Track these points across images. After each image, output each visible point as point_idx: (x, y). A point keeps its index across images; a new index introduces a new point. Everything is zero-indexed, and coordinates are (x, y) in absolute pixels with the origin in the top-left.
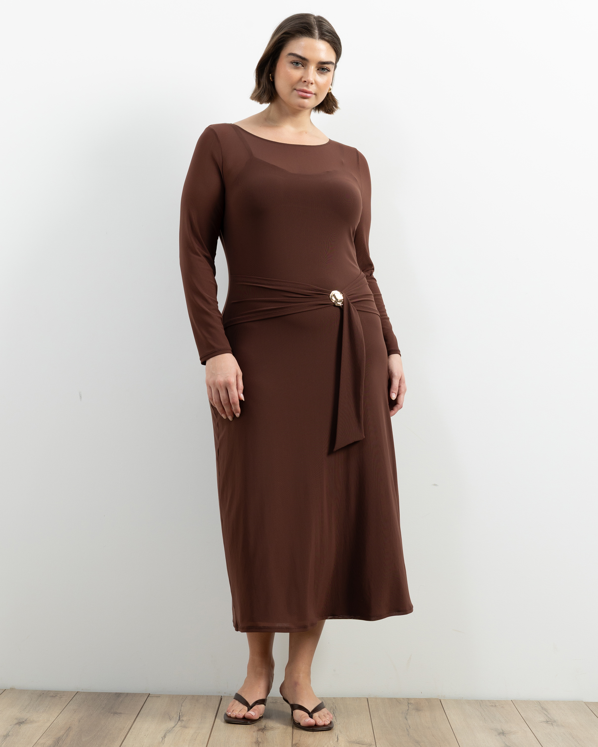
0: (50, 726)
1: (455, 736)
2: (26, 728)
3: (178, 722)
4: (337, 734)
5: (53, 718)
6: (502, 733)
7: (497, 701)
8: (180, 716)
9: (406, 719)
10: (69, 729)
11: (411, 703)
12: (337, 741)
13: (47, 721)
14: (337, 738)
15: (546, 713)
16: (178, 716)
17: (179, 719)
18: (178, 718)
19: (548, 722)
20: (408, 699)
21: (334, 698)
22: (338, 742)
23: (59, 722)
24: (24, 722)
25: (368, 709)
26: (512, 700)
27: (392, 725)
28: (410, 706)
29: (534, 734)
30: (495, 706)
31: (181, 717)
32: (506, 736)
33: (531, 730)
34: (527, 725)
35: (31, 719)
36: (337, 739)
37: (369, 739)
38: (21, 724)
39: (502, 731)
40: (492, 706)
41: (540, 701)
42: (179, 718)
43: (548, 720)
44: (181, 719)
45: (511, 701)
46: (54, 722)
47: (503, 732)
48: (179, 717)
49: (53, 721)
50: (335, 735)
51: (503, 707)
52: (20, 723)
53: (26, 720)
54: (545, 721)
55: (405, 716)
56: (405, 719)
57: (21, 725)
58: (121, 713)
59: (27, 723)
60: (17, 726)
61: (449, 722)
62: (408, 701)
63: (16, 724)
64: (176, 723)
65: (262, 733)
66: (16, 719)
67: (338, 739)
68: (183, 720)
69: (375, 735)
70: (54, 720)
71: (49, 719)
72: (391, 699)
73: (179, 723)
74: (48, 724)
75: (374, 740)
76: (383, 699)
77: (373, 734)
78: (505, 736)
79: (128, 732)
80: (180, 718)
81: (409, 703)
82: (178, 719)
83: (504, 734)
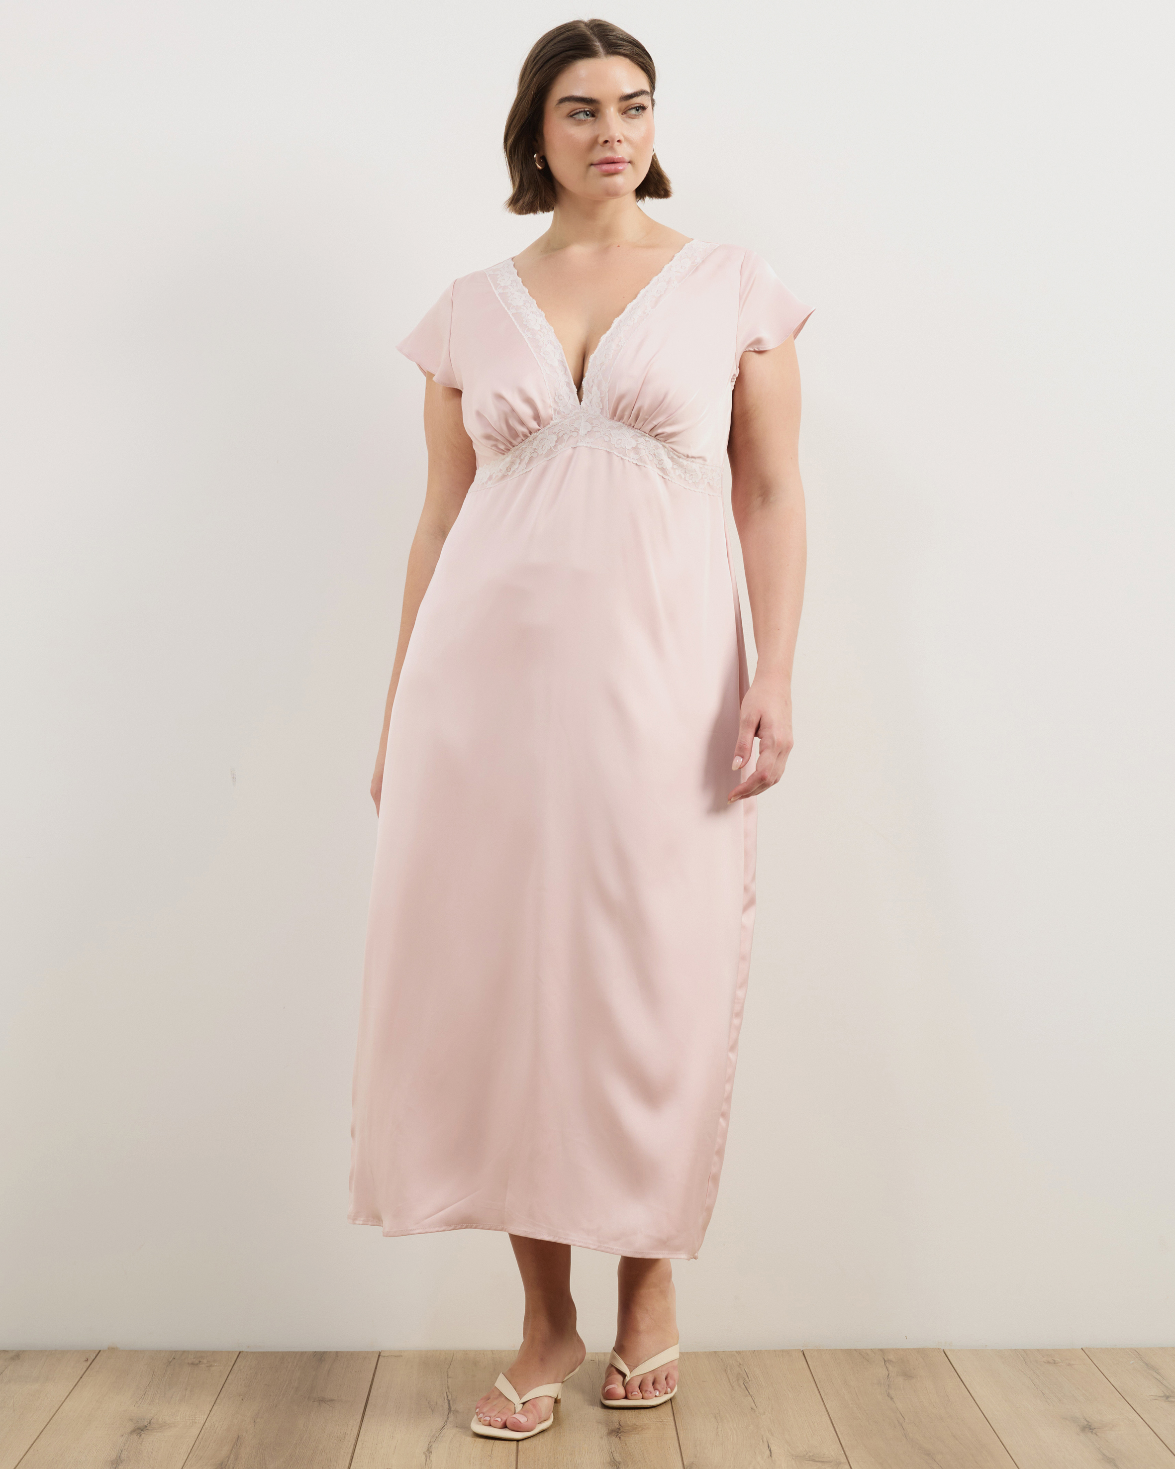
0: (200, 1436)
1: (999, 1438)
2: (153, 1441)
3: (449, 1415)
4: (765, 1439)
5: (203, 1417)
6: (1088, 1428)
7: (1054, 1350)
8: (449, 1401)
9: (892, 1399)
10: (237, 1440)
11: (890, 1361)
12: (771, 1456)
13: (191, 1424)
14: (769, 1447)
15: (1158, 1377)
16: (446, 1401)
17: (450, 1409)
18: (446, 1406)
19: (1168, 1397)
20: (881, 1350)
21: (739, 1352)
22: (773, 1458)
23: (216, 1426)
24: (146, 1427)
25: (811, 1376)
26: (1083, 1347)
27: (867, 1414)
28: (890, 1368)
29: (1151, 1427)
30: (1055, 1363)
31: (451, 1403)
32: (1098, 1434)
33: (1142, 1418)
34: (1130, 1405)
35: (160, 1420)
36: (768, 1451)
37: (831, 1450)
38: (142, 1432)
39: (1086, 1423)
40: (1049, 1362)
41: (1137, 1348)
42: (448, 1407)
43: (1168, 1394)
44: (453, 1409)
45: (1082, 1349)
46: (206, 1424)
47: (1090, 1424)
48: (449, 1404)
49: (203, 1422)
50: (761, 1441)
51: (1069, 1365)
52: (141, 1429)
53: (150, 1423)
54: (1162, 1395)
55: (886, 1391)
56: (889, 1399)
57: (143, 1436)
58: (334, 1400)
59: (152, 1430)
60: (135, 1437)
61: (976, 1403)
62: (884, 1356)
63: (133, 1431)
64: (446, 1418)
65: (617, 1440)
66: (131, 1420)
67: (770, 1450)
68: (457, 1411)
69: (841, 1440)
70: (205, 1421)
71: (194, 1419)
72: (849, 1352)
73: (452, 1417)
74: (195, 1431)
75: (843, 1452)
76: (833, 1352)
77: (836, 1436)
78: (1096, 1434)
79: (356, 1445)
80: (451, 1406)
81: (886, 1360)
82: (447, 1409)
83: (1093, 1429)
